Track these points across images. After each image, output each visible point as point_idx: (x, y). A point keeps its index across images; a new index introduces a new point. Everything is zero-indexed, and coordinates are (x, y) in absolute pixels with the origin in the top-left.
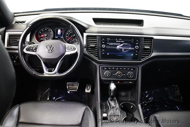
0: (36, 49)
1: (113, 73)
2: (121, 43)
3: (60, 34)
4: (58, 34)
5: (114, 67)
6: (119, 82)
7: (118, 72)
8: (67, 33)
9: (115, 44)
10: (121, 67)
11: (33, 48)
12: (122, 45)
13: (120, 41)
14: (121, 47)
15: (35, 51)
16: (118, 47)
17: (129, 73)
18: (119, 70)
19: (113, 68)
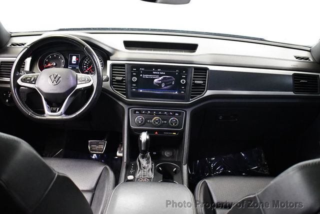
0: (35, 80)
1: (148, 119)
2: (160, 75)
3: (75, 63)
4: (73, 62)
5: (149, 110)
6: (156, 133)
7: (155, 118)
8: (86, 61)
9: (151, 76)
10: (160, 111)
11: (31, 78)
12: (162, 77)
13: (159, 72)
14: (159, 81)
15: (33, 82)
16: (155, 80)
17: (172, 120)
18: (157, 115)
19: (149, 112)
